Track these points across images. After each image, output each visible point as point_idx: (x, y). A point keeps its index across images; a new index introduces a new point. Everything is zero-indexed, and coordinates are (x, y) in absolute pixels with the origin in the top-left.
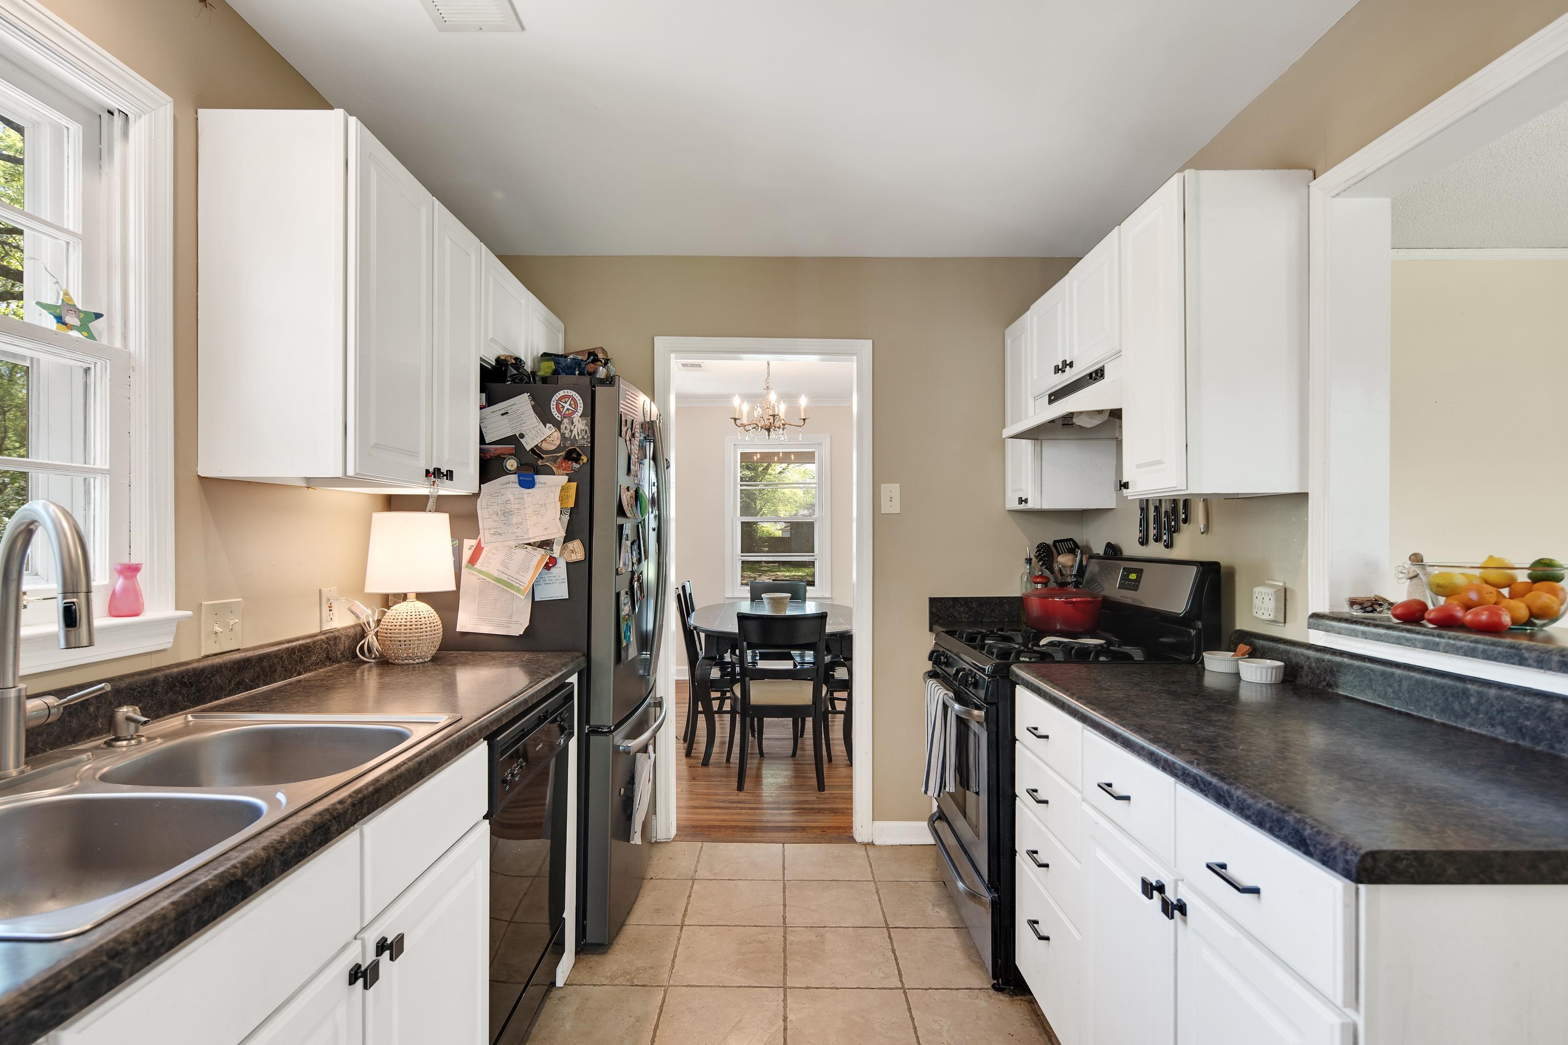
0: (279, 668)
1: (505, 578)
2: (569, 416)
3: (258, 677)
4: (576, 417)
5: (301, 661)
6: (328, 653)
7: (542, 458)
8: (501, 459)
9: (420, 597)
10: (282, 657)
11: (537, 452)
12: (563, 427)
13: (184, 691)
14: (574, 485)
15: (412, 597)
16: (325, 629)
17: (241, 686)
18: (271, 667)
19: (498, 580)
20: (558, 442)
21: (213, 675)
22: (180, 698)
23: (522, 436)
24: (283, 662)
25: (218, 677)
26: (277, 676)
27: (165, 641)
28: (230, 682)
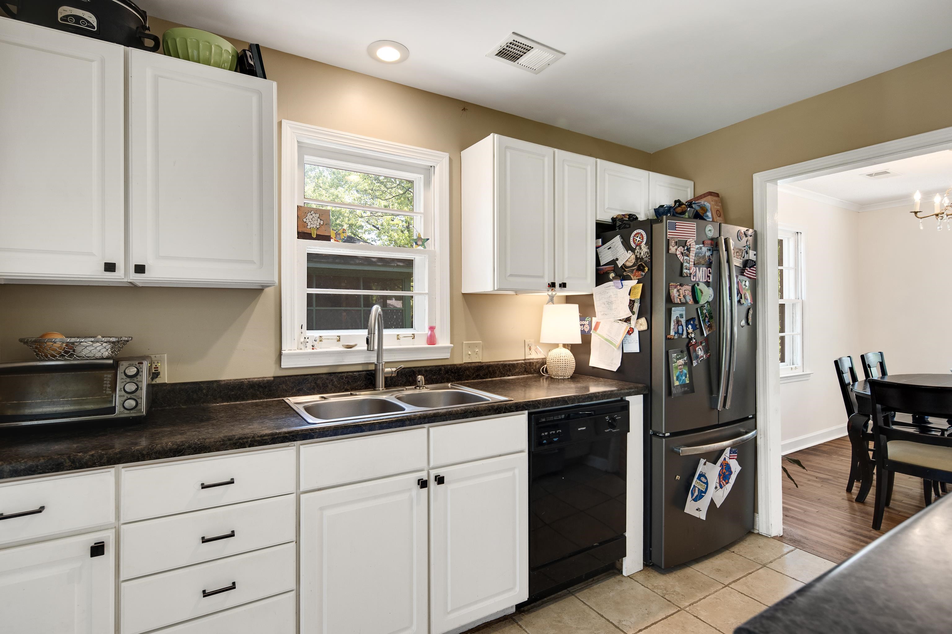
0: (498, 372)
1: (609, 339)
2: (639, 245)
3: (487, 374)
4: (643, 245)
5: (510, 370)
6: (525, 369)
7: (626, 271)
8: (607, 273)
9: (565, 346)
10: (499, 368)
11: (624, 267)
12: (636, 251)
13: (453, 375)
14: (641, 285)
15: (561, 345)
16: (527, 358)
17: (477, 377)
18: (493, 371)
19: (607, 340)
20: (634, 261)
21: (465, 371)
22: (451, 377)
23: (617, 259)
24: (500, 370)
25: (467, 372)
26: (496, 375)
27: (447, 355)
28: (473, 374)
